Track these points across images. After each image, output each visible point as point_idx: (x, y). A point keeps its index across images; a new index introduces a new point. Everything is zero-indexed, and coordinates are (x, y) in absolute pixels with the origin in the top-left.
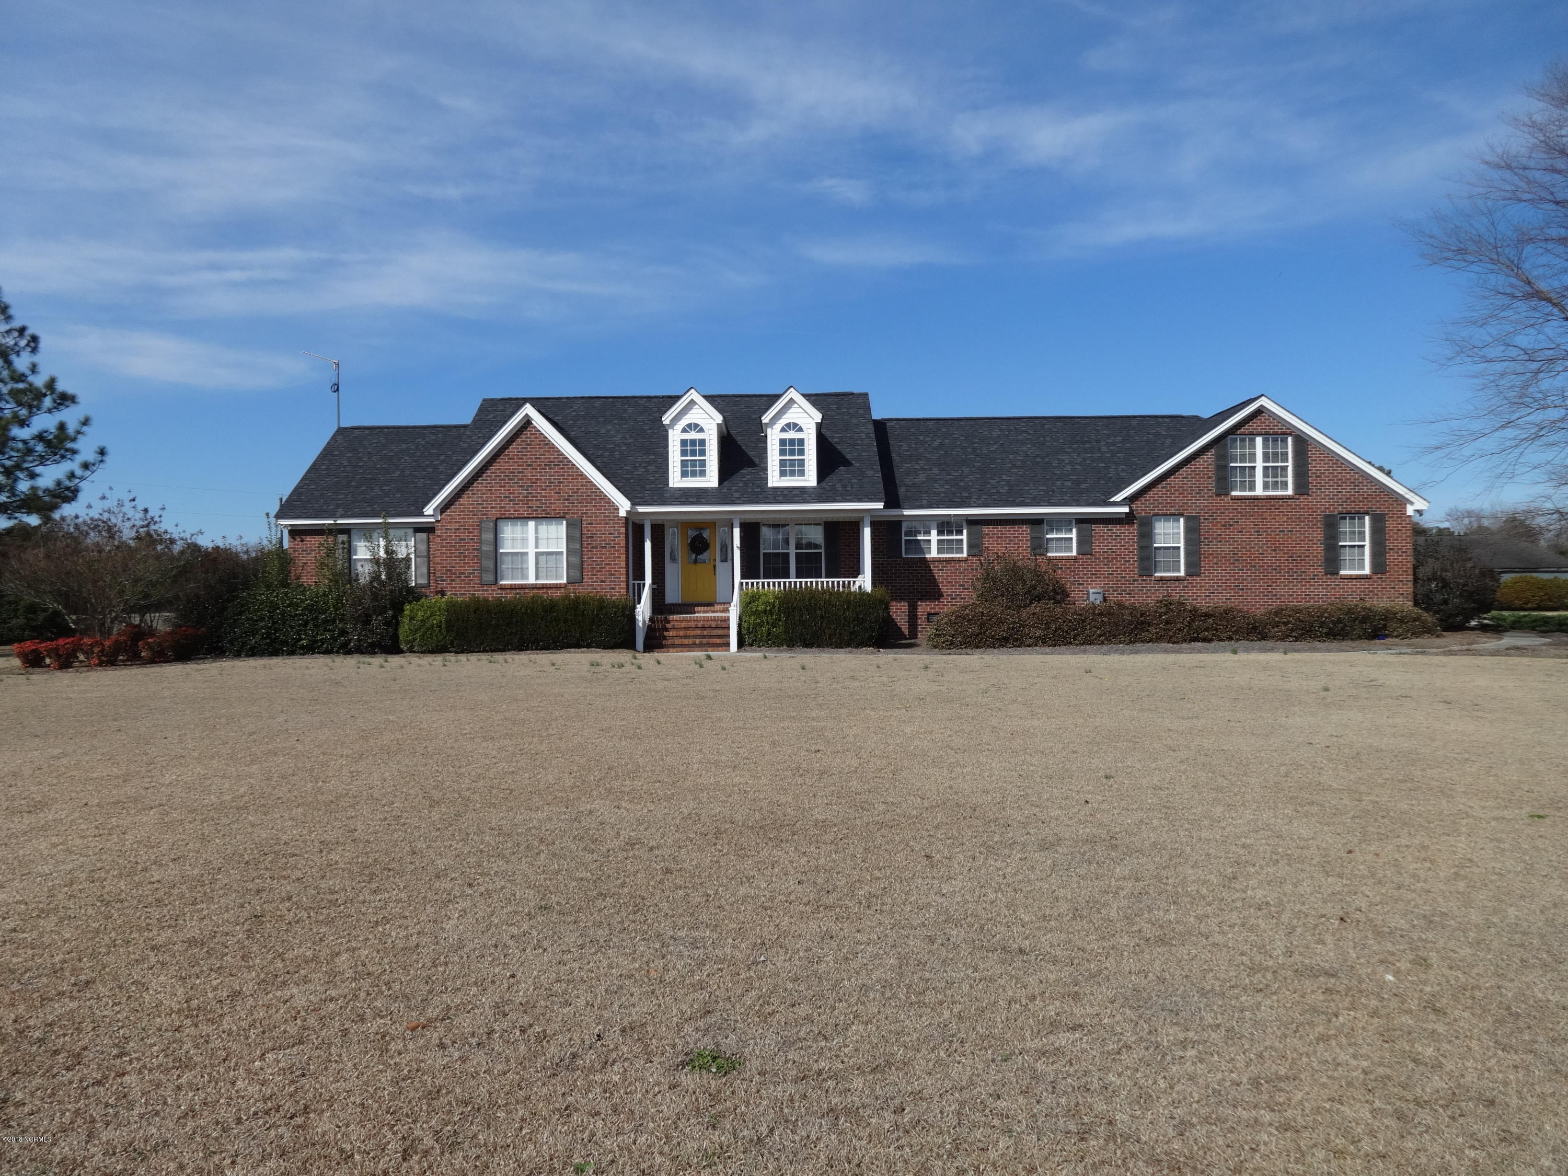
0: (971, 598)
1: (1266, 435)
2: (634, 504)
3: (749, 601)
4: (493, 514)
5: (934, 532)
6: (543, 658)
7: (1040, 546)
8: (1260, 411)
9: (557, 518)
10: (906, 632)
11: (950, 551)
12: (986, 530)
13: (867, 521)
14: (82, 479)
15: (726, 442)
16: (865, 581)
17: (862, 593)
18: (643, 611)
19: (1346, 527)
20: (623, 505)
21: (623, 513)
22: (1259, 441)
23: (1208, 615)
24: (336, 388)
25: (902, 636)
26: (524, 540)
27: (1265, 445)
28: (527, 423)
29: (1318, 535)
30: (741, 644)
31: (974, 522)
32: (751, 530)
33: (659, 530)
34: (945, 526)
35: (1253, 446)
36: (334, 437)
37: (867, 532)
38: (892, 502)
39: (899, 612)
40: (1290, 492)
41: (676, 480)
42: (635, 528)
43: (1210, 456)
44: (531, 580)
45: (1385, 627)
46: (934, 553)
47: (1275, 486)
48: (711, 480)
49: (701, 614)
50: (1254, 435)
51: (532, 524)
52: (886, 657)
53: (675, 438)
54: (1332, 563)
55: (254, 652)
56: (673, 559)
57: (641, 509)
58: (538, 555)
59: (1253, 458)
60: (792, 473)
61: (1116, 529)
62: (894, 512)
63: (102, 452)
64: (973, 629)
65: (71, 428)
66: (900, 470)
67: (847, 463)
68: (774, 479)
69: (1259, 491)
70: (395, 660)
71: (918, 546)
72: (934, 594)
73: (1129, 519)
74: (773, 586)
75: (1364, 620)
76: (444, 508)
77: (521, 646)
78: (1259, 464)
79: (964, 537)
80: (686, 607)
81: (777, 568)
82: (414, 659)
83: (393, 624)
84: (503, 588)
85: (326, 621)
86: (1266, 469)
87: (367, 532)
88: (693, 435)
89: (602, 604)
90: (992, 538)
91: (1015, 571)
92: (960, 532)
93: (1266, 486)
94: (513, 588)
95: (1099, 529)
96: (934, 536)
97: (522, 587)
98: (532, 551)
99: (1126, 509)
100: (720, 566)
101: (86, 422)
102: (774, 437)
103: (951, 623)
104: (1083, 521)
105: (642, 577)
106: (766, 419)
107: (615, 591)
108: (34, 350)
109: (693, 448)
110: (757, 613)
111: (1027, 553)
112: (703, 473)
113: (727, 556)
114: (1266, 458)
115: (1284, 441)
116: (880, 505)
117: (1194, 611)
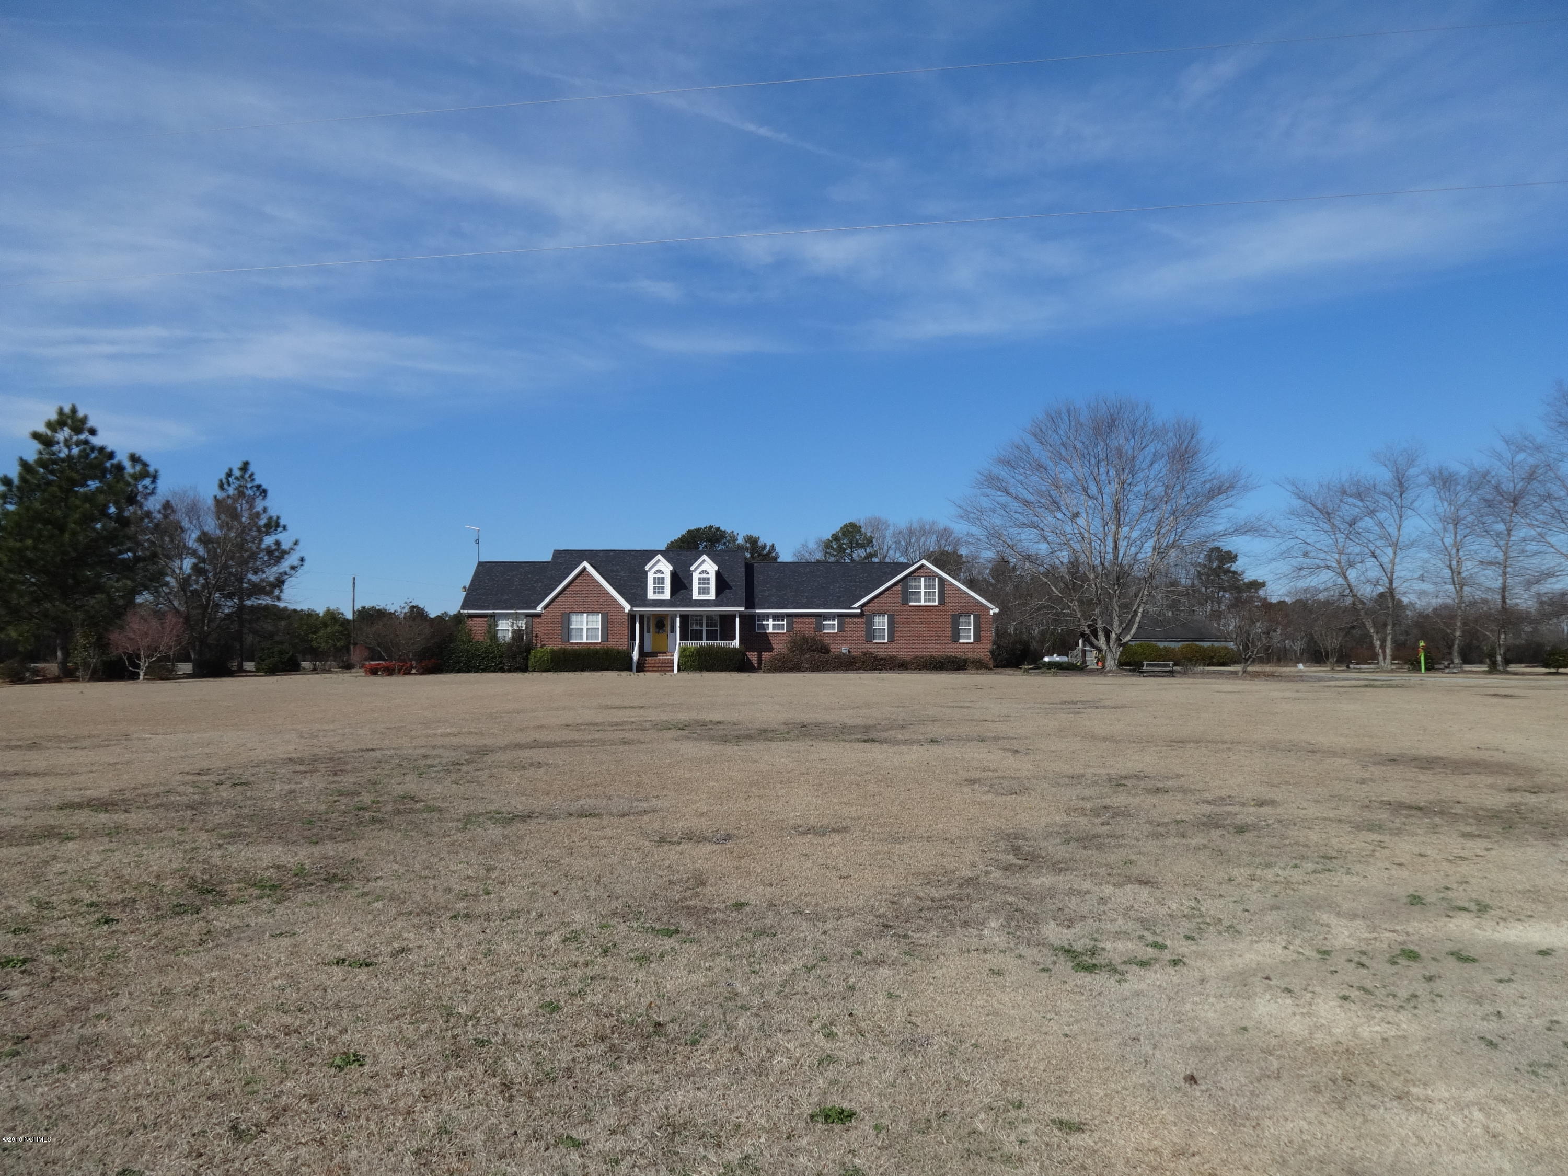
0: (785, 651)
1: (925, 576)
2: (632, 607)
3: (683, 651)
4: (568, 610)
5: (771, 620)
6: (597, 674)
7: (820, 628)
8: (922, 566)
9: (597, 613)
10: (756, 666)
11: (778, 629)
12: (795, 619)
13: (737, 616)
14: (290, 576)
15: (674, 575)
16: (736, 643)
17: (734, 649)
18: (635, 655)
19: (962, 620)
20: (627, 607)
21: (627, 611)
22: (922, 579)
23: (882, 659)
24: (477, 542)
25: (755, 669)
26: (582, 622)
27: (925, 581)
28: (584, 569)
29: (949, 623)
30: (679, 670)
31: (789, 616)
32: (685, 618)
33: (642, 616)
34: (776, 617)
35: (920, 582)
36: (478, 567)
37: (737, 620)
38: (750, 604)
39: (753, 656)
40: (936, 603)
41: (651, 596)
42: (632, 617)
43: (899, 586)
44: (585, 640)
45: (964, 666)
46: (770, 630)
47: (930, 600)
48: (667, 596)
49: (661, 657)
50: (920, 577)
51: (585, 615)
52: (744, 676)
53: (651, 576)
54: (956, 636)
55: (459, 671)
56: (648, 632)
57: (635, 609)
58: (588, 629)
59: (919, 587)
60: (704, 593)
61: (856, 619)
62: (751, 611)
63: (302, 560)
64: (780, 664)
65: (285, 546)
66: (757, 590)
67: (730, 588)
68: (696, 596)
69: (922, 603)
70: (526, 674)
71: (763, 627)
72: (770, 648)
73: (861, 615)
74: (694, 644)
75: (953, 662)
76: (545, 607)
77: (583, 669)
78: (923, 590)
79: (785, 623)
80: (654, 654)
81: (697, 636)
82: (535, 674)
83: (526, 659)
84: (572, 644)
85: (492, 658)
86: (925, 592)
87: (506, 617)
88: (659, 575)
89: (619, 652)
90: (797, 623)
91: (805, 639)
92: (783, 620)
93: (925, 601)
94: (576, 644)
95: (847, 620)
96: (771, 622)
97: (581, 644)
98: (585, 627)
99: (859, 611)
100: (670, 634)
101: (296, 543)
102: (696, 577)
103: (770, 662)
104: (840, 616)
105: (633, 639)
106: (692, 568)
107: (623, 645)
108: (265, 497)
109: (659, 581)
110: (686, 656)
111: (812, 632)
112: (663, 593)
113: (673, 630)
114: (926, 587)
115: (934, 580)
116: (743, 609)
117: (877, 656)
